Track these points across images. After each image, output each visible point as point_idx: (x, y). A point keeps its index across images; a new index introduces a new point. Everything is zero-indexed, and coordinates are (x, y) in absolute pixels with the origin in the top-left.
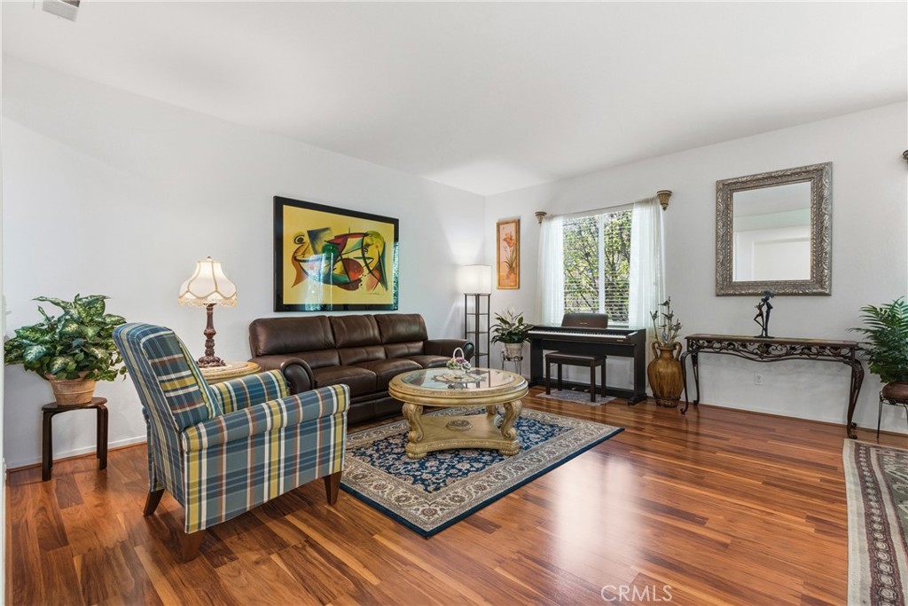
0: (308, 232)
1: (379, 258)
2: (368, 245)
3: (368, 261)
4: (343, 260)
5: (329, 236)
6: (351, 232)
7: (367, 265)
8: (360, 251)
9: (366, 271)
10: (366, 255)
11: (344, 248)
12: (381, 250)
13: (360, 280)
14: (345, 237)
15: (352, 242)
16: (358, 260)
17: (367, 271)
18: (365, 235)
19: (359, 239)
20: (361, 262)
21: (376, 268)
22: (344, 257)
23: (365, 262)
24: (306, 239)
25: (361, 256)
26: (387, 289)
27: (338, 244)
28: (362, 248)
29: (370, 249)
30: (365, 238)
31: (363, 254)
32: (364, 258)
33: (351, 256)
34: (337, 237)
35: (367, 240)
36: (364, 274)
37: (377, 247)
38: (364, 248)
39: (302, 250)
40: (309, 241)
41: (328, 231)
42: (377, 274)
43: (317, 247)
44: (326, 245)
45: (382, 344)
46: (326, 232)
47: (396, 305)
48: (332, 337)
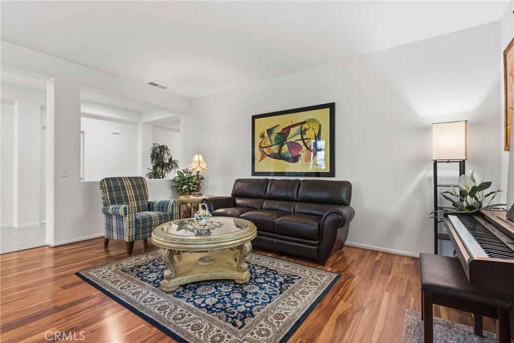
0: (267, 130)
1: (315, 137)
2: (306, 130)
3: (306, 141)
4: (287, 143)
5: (279, 130)
6: (293, 124)
7: (305, 144)
8: (300, 135)
9: (304, 148)
10: (304, 137)
11: (288, 135)
12: (317, 131)
13: (299, 155)
14: (288, 129)
15: (293, 131)
16: (298, 142)
17: (306, 149)
18: (304, 122)
19: (299, 127)
20: (301, 143)
22: (288, 141)
23: (304, 142)
24: (266, 135)
25: (300, 138)
27: (285, 133)
28: (301, 133)
29: (307, 132)
30: (304, 125)
31: (302, 137)
32: (303, 140)
33: (293, 140)
34: (283, 130)
35: (305, 126)
36: (303, 151)
37: (314, 129)
38: (303, 132)
39: (264, 142)
40: (267, 135)
41: (278, 127)
43: (271, 138)
44: (277, 136)
45: (297, 201)
46: (277, 128)
47: (332, 173)
48: (264, 192)
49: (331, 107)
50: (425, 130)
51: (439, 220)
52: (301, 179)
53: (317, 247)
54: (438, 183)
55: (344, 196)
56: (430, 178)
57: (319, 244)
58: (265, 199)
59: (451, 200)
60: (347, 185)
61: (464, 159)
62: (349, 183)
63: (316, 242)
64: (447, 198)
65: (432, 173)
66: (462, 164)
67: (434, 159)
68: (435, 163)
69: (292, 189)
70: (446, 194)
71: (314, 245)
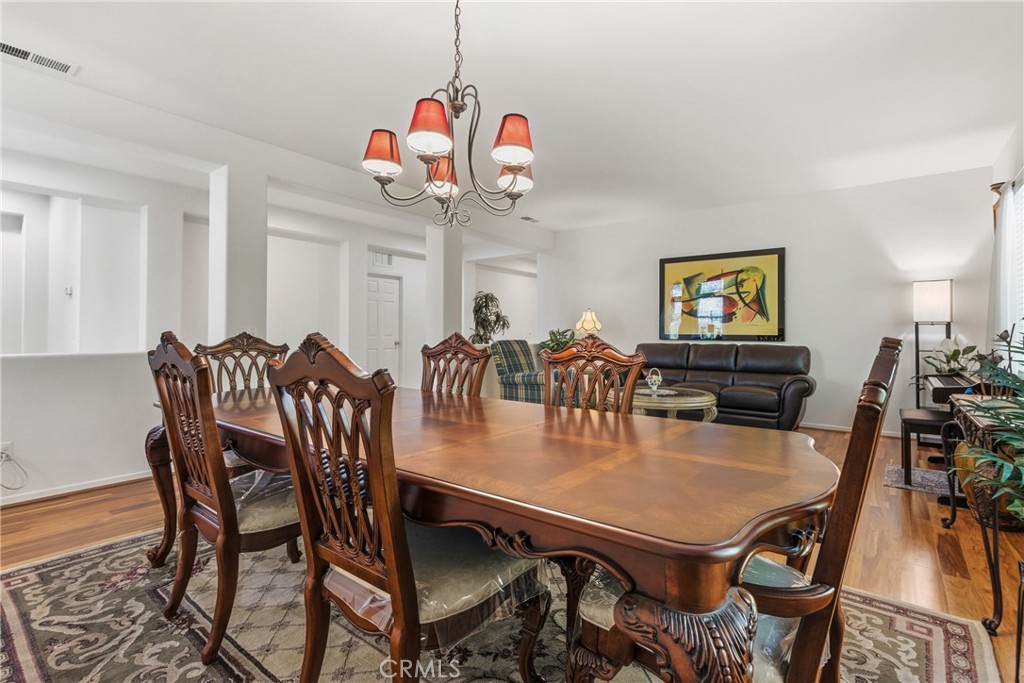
0: (684, 279)
1: (757, 290)
2: (743, 281)
3: (743, 296)
5: (701, 280)
6: (724, 272)
7: (742, 299)
8: (734, 287)
9: (741, 305)
10: (741, 290)
12: (760, 283)
13: (734, 313)
16: (732, 296)
18: (741, 271)
19: (733, 277)
20: (736, 297)
21: (752, 301)
23: (740, 297)
25: (735, 291)
26: (768, 320)
28: (736, 284)
29: (744, 284)
30: (740, 275)
31: (738, 290)
32: (739, 293)
33: (726, 292)
34: (708, 279)
35: (742, 276)
36: (739, 307)
37: (755, 280)
38: (739, 283)
40: (684, 287)
42: (754, 306)
43: (692, 290)
45: (735, 371)
46: (699, 277)
47: (781, 336)
48: (685, 360)
49: (781, 253)
50: (903, 285)
51: (921, 387)
52: (739, 343)
53: (776, 420)
54: (920, 348)
55: (801, 364)
56: (910, 343)
57: (779, 417)
58: (687, 369)
59: (933, 365)
60: (804, 352)
61: (949, 320)
62: (807, 349)
63: (777, 414)
64: (928, 363)
65: (913, 336)
66: (948, 326)
67: (916, 320)
68: (917, 325)
69: (727, 357)
70: (928, 360)
71: (774, 418)
